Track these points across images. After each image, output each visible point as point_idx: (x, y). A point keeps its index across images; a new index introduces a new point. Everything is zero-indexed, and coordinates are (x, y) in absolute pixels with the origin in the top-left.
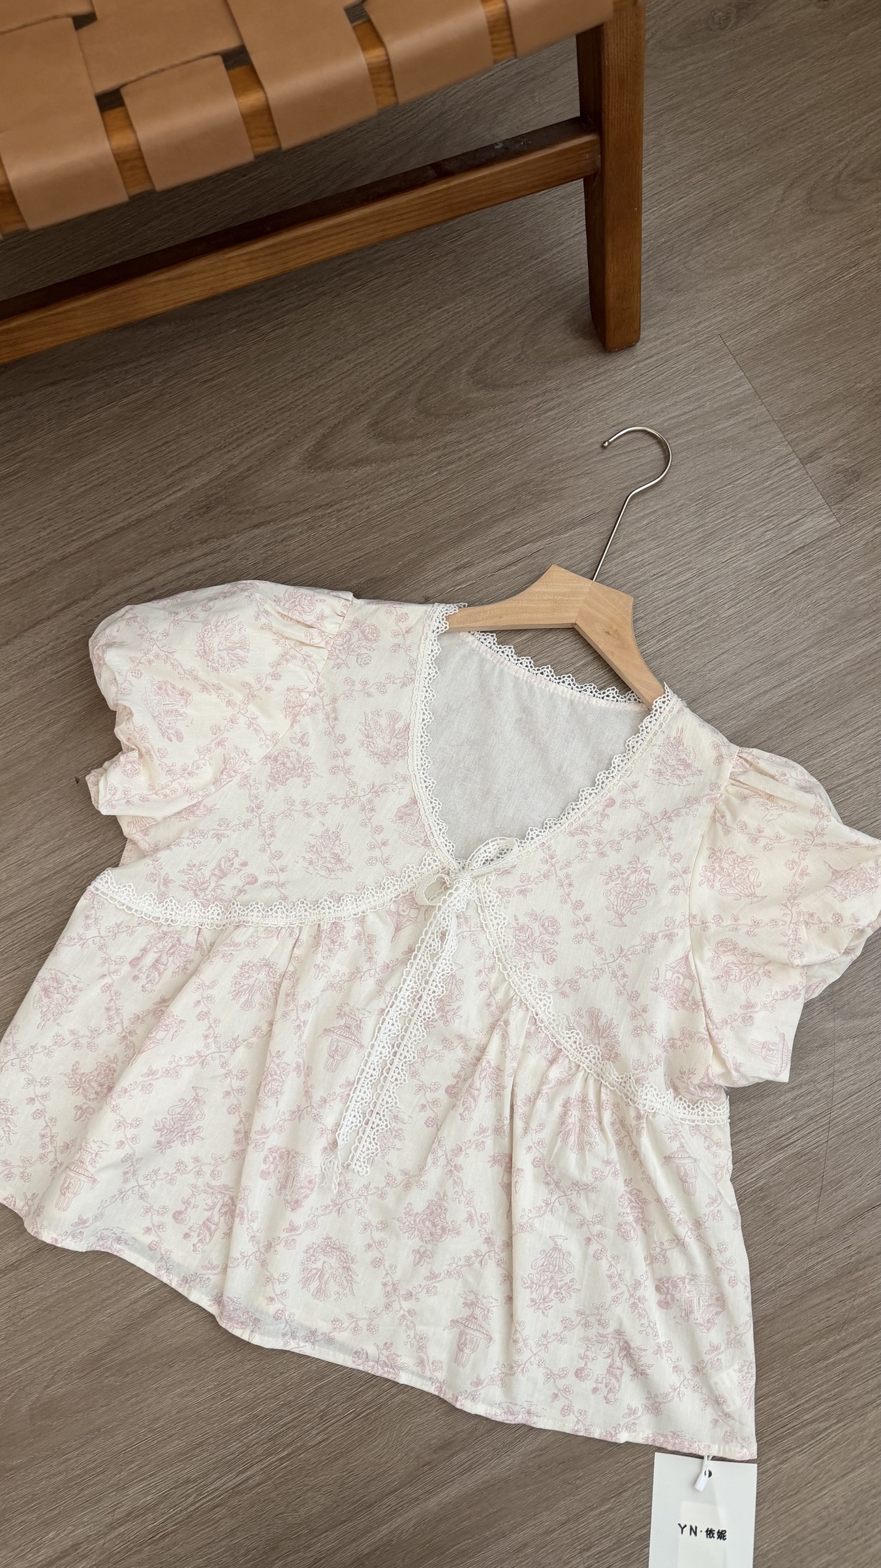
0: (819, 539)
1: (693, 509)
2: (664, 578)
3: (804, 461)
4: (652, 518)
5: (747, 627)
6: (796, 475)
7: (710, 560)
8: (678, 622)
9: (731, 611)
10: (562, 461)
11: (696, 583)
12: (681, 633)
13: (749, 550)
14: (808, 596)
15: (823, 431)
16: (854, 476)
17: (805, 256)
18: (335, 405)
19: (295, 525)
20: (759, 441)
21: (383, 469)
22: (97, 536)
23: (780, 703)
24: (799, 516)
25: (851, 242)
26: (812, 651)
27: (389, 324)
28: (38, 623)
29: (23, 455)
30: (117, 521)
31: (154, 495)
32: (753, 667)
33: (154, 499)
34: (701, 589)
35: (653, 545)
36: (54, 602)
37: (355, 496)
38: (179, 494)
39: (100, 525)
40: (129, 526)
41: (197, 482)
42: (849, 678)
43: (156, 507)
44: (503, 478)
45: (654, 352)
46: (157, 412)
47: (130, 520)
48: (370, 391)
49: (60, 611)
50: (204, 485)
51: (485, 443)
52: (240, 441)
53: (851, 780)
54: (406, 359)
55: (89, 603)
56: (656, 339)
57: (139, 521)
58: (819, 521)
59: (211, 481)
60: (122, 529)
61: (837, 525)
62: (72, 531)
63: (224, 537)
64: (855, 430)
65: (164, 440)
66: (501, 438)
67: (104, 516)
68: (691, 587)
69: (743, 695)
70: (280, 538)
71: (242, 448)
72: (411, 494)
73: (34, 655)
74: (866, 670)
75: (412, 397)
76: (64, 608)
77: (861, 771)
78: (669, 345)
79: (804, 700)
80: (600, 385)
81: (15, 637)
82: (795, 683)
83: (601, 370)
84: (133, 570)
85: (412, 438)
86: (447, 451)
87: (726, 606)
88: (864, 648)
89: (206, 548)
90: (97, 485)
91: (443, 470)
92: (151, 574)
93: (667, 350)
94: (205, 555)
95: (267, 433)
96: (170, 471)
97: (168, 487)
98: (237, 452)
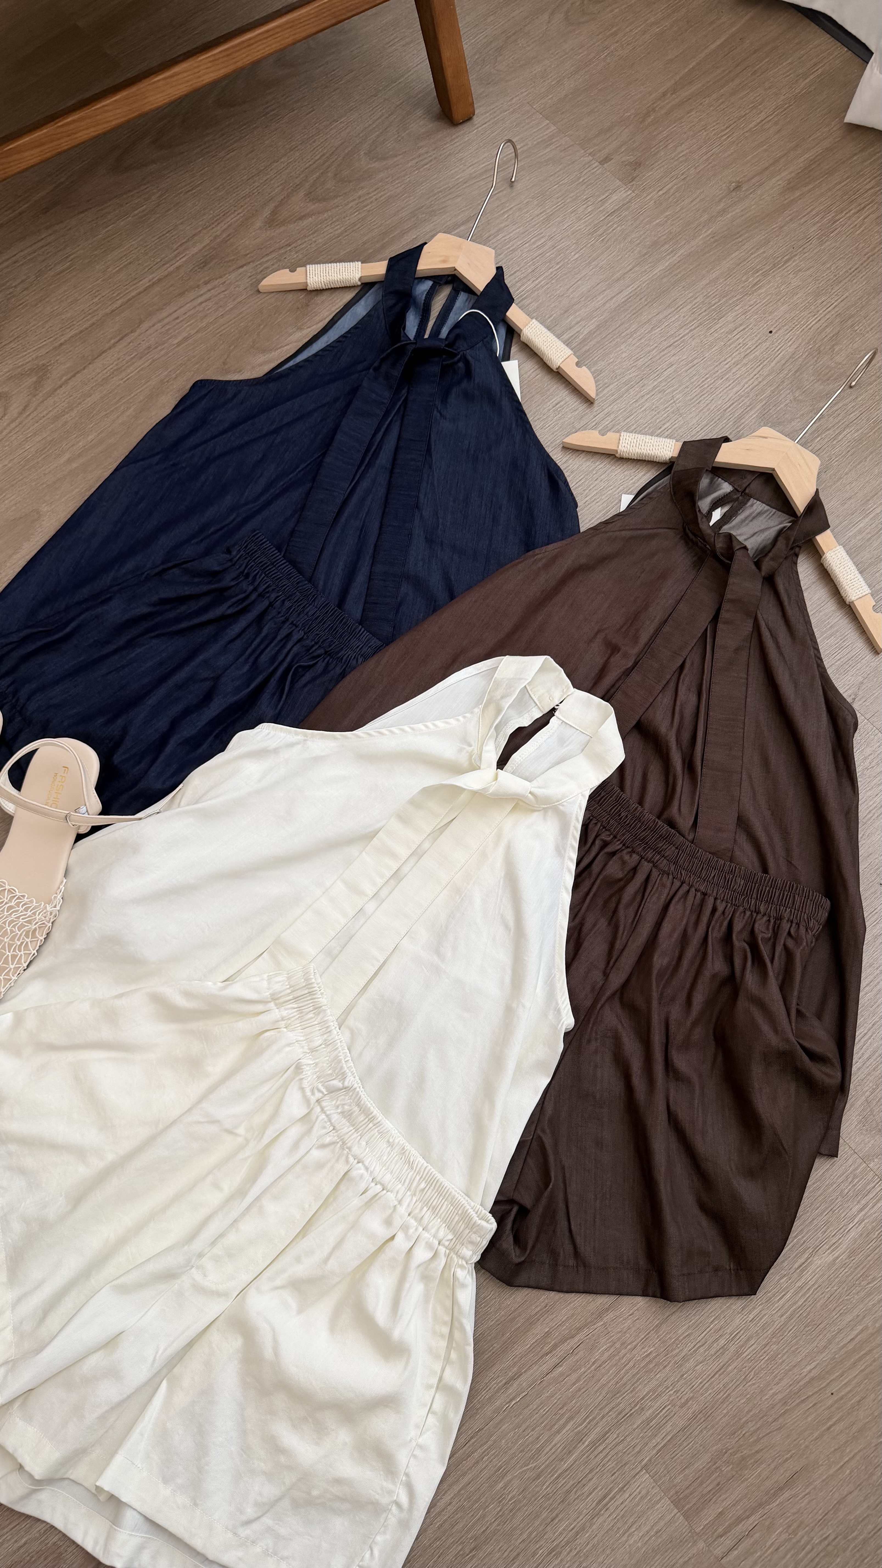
0: (623, 205)
1: (536, 203)
2: (527, 245)
3: (602, 163)
4: (510, 212)
5: (589, 263)
6: (598, 172)
7: (555, 229)
8: (543, 269)
9: (577, 256)
10: (441, 192)
11: (550, 244)
12: (546, 274)
13: (579, 219)
14: (625, 239)
15: (609, 144)
16: (637, 165)
17: (572, 49)
18: (280, 188)
19: (267, 261)
20: (569, 158)
21: (320, 218)
22: (133, 294)
23: (624, 302)
24: (606, 195)
25: (600, 36)
26: (637, 269)
27: (306, 136)
28: (103, 352)
29: (72, 257)
30: (145, 282)
31: (168, 262)
32: (600, 285)
33: (168, 265)
34: (554, 247)
35: (514, 227)
36: (111, 339)
37: (305, 236)
38: (184, 259)
39: (133, 287)
40: (154, 284)
41: (195, 250)
42: (665, 280)
43: (171, 269)
44: (403, 208)
45: (486, 120)
46: (158, 215)
47: (154, 280)
48: (301, 176)
49: (117, 342)
50: (201, 250)
51: (386, 191)
52: (219, 221)
53: (681, 338)
54: (322, 154)
55: (136, 334)
56: (485, 113)
57: (160, 280)
58: (622, 194)
59: (205, 247)
60: (149, 287)
61: (634, 195)
62: (115, 295)
63: (221, 277)
64: (630, 139)
65: (167, 230)
66: (396, 186)
67: (137, 281)
68: (547, 247)
69: (598, 301)
70: (259, 270)
71: (222, 224)
72: (343, 228)
73: (105, 371)
74: (675, 273)
75: (330, 174)
76: (119, 341)
77: (688, 331)
78: (495, 115)
79: (638, 298)
80: (455, 145)
81: (90, 364)
82: (630, 289)
83: (453, 137)
84: (162, 309)
85: (336, 197)
86: (361, 200)
87: (573, 254)
88: (670, 261)
89: (209, 286)
90: (127, 264)
91: (361, 211)
92: (175, 309)
93: (495, 117)
94: (209, 290)
95: (236, 213)
96: (175, 247)
97: (176, 256)
98: (219, 227)
